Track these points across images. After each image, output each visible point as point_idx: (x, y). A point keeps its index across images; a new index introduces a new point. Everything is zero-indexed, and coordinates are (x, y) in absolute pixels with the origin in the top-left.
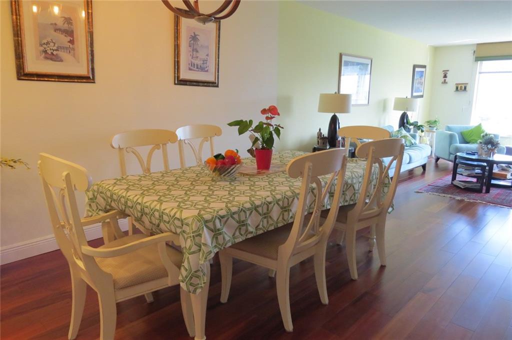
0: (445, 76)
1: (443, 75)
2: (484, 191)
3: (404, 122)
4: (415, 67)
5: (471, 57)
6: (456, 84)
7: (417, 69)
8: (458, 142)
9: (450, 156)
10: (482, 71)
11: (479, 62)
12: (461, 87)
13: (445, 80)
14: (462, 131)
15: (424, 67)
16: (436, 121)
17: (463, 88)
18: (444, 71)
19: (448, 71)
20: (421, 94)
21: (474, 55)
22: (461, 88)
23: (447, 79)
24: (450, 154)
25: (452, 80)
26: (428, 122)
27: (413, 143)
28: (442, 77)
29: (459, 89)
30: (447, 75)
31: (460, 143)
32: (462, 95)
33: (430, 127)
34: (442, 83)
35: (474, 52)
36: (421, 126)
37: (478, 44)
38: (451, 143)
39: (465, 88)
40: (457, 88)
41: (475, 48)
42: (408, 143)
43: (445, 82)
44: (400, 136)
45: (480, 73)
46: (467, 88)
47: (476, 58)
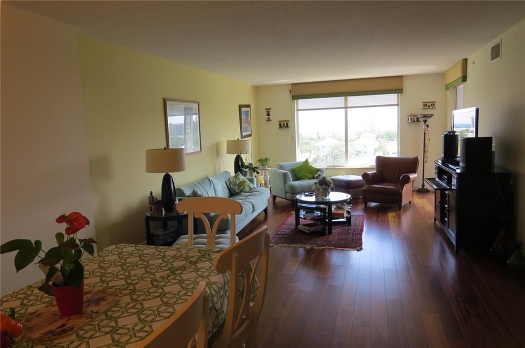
0: (268, 114)
1: (266, 113)
2: (327, 233)
3: (239, 166)
4: (240, 107)
5: (288, 97)
6: (279, 121)
7: (243, 109)
8: (292, 180)
9: (286, 195)
10: (299, 108)
11: (295, 100)
12: (284, 124)
13: (269, 118)
14: (293, 168)
15: (249, 106)
16: (266, 159)
17: (286, 125)
18: (266, 109)
19: (270, 109)
20: (249, 133)
21: (290, 94)
22: (285, 125)
23: (270, 117)
24: (286, 192)
25: (276, 117)
26: (260, 160)
27: (252, 187)
28: (266, 115)
29: (282, 125)
30: (270, 113)
31: (293, 181)
32: (284, 131)
33: (262, 165)
34: (267, 121)
35: (290, 91)
36: (256, 167)
37: (293, 84)
38: (285, 182)
39: (287, 125)
40: (280, 125)
41: (290, 87)
42: (247, 189)
43: (269, 120)
44: (238, 183)
45: (298, 110)
46: (289, 125)
47: (293, 96)
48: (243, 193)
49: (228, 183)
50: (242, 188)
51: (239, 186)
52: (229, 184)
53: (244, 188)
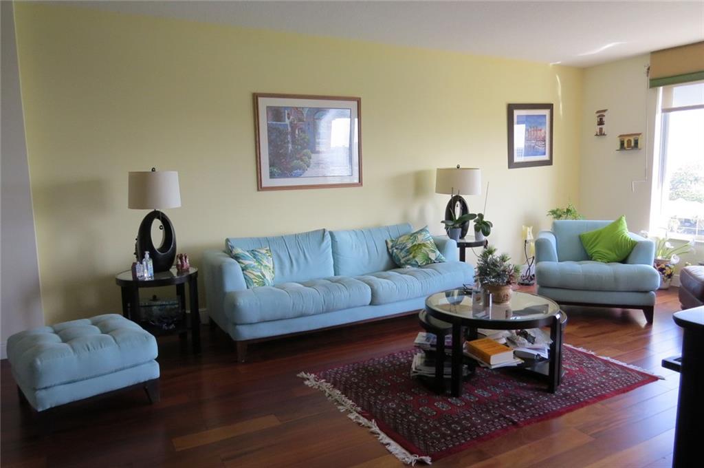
0: (601, 123)
1: (596, 120)
4: (510, 108)
5: (644, 81)
6: (620, 136)
7: (517, 113)
10: (670, 106)
11: (661, 88)
12: (629, 141)
13: (601, 129)
15: (546, 106)
17: (633, 144)
18: (598, 112)
19: (605, 111)
21: (648, 76)
22: (630, 144)
23: (604, 128)
25: (614, 128)
27: (433, 259)
28: (596, 123)
29: (626, 145)
30: (604, 119)
32: (629, 155)
34: (597, 135)
35: (649, 69)
36: (485, 223)
37: (656, 54)
39: (636, 142)
40: (622, 144)
41: (648, 62)
42: (419, 259)
43: (601, 134)
44: (409, 245)
45: (666, 110)
46: (639, 142)
47: (651, 80)
48: (409, 266)
49: (390, 244)
50: (411, 256)
51: (409, 252)
52: (392, 247)
53: (414, 257)
